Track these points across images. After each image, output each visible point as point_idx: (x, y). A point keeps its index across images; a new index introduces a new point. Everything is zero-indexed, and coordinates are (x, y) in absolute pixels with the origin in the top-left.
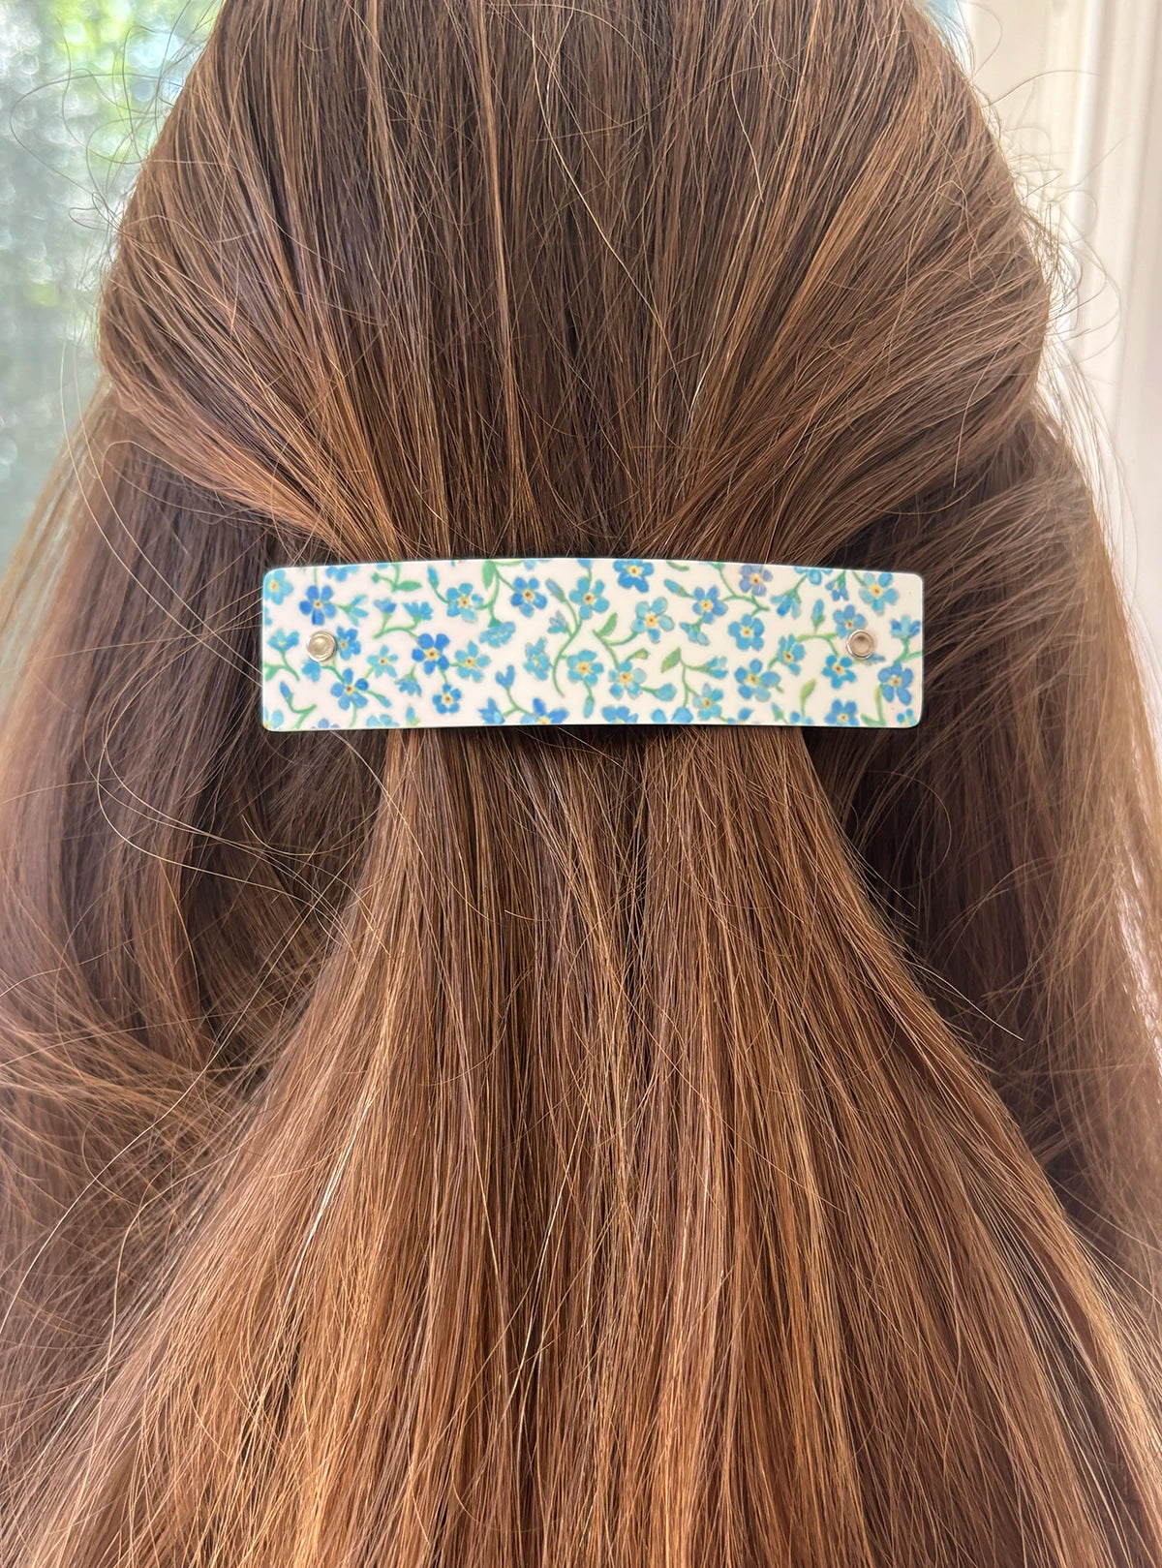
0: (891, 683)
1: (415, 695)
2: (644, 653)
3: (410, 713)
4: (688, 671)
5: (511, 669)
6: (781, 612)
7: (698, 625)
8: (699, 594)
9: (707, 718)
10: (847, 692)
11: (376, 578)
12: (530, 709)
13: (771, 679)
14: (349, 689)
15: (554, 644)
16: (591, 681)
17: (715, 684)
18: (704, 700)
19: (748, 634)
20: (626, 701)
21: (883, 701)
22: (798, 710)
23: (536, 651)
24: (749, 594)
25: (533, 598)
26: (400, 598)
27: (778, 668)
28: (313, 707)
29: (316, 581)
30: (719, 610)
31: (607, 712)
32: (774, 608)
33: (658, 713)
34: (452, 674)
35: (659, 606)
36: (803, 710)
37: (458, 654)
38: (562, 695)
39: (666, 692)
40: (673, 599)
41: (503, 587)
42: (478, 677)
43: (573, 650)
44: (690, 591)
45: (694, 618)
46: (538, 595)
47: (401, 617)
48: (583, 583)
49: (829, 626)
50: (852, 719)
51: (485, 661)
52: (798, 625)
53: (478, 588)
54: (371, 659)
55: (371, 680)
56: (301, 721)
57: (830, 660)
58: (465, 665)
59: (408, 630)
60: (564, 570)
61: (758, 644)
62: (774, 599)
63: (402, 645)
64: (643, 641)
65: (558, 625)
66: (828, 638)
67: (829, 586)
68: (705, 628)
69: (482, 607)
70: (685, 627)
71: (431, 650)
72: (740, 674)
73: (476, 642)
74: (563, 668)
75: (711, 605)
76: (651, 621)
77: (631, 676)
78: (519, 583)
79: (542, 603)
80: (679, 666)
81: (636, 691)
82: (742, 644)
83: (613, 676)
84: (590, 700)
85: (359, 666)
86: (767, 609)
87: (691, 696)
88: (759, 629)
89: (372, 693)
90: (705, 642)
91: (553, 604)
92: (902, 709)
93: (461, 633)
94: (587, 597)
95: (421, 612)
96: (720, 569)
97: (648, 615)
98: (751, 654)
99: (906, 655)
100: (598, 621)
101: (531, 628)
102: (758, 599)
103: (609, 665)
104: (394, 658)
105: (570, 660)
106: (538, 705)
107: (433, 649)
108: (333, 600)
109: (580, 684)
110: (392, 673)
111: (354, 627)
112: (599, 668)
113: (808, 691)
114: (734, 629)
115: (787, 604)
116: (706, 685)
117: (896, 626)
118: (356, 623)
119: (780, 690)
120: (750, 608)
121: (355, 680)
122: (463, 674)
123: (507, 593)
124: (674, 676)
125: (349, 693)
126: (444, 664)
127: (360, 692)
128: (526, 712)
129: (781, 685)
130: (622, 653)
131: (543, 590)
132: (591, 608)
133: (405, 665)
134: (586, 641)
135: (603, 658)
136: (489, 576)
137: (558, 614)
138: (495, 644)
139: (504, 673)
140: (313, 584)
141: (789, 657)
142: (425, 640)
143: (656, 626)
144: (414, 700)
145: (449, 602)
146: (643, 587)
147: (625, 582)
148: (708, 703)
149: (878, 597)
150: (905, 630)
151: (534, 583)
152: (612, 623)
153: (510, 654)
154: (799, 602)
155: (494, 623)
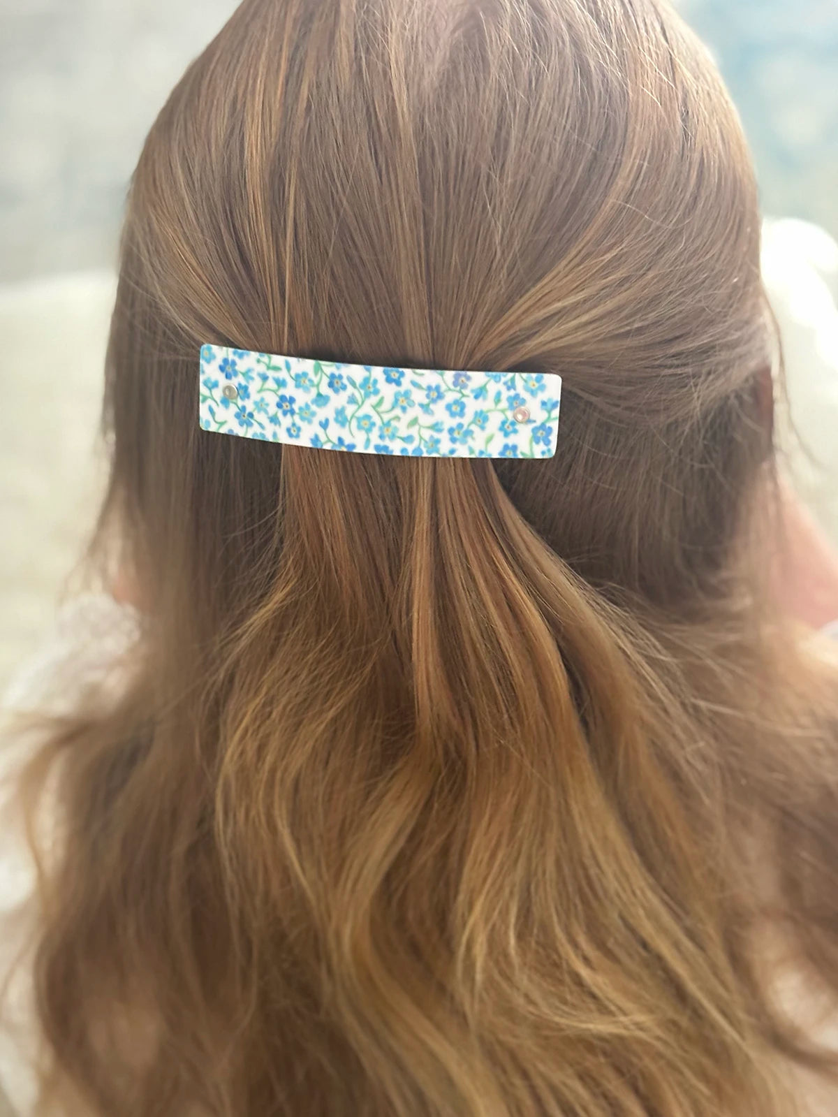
0: (539, 434)
1: (278, 426)
2: (398, 418)
3: (275, 435)
4: (422, 429)
5: (327, 420)
6: (476, 397)
7: (428, 405)
8: (429, 388)
9: (430, 454)
10: (511, 440)
11: (259, 361)
12: (336, 441)
13: (469, 433)
14: (244, 416)
15: (350, 410)
16: (368, 431)
17: (436, 435)
18: (430, 444)
19: (457, 409)
20: (387, 442)
21: (534, 444)
22: (483, 449)
23: (340, 413)
24: (458, 388)
25: (340, 384)
26: (270, 374)
27: (473, 427)
28: (225, 422)
29: (228, 355)
30: (440, 396)
31: (377, 447)
32: (472, 396)
33: (404, 450)
34: (297, 418)
35: (407, 394)
36: (486, 449)
37: (300, 409)
38: (353, 437)
39: (409, 439)
40: (414, 389)
41: (324, 377)
42: (310, 422)
43: (360, 413)
44: (424, 386)
45: (426, 401)
46: (342, 384)
47: (271, 384)
48: (366, 380)
49: (504, 404)
50: (515, 454)
51: (314, 414)
52: (486, 404)
53: (311, 375)
54: (256, 403)
55: (255, 414)
56: (219, 429)
57: (503, 423)
58: (304, 415)
59: (275, 392)
60: (356, 372)
61: (462, 414)
62: (472, 391)
63: (272, 400)
64: (398, 411)
65: (352, 400)
66: (503, 411)
67: (505, 383)
68: (432, 406)
69: (313, 385)
70: (422, 406)
71: (285, 403)
72: (451, 431)
73: (309, 403)
74: (354, 423)
75: (436, 394)
76: (402, 402)
77: (390, 429)
78: (332, 376)
79: (344, 388)
80: (417, 427)
81: (393, 437)
82: (453, 415)
83: (381, 429)
84: (368, 441)
85: (250, 407)
86: (468, 396)
87: (423, 442)
88: (463, 406)
89: (255, 421)
90: (432, 413)
91: (350, 389)
92: (545, 448)
93: (302, 398)
94: (368, 387)
95: (281, 383)
96: (442, 375)
97: (401, 399)
98: (458, 420)
99: (549, 419)
100: (374, 400)
101: (338, 400)
102: (463, 391)
103: (379, 423)
104: (267, 405)
105: (359, 419)
106: (341, 440)
107: (288, 404)
108: (237, 368)
109: (363, 432)
110: (266, 412)
111: (247, 385)
112: (373, 424)
113: (490, 440)
114: (448, 407)
115: (480, 393)
116: (432, 437)
117: (544, 404)
118: (248, 382)
119: (473, 439)
120: (458, 396)
121: (247, 412)
122: (302, 419)
123: (326, 381)
124: (414, 431)
125: (244, 418)
126: (292, 412)
127: (250, 419)
128: (334, 444)
129: (475, 435)
130: (386, 417)
131: (345, 381)
132: (370, 393)
133: (273, 409)
134: (367, 409)
135: (376, 419)
136: (318, 370)
137: (353, 395)
138: (318, 406)
139: (324, 421)
140: (226, 357)
141: (479, 421)
142: (283, 398)
143: (405, 404)
144: (277, 428)
145: (296, 381)
146: (398, 383)
147: (389, 380)
148: (432, 446)
149: (533, 388)
150: (549, 406)
151: (340, 377)
152: (381, 402)
153: (327, 412)
154: (487, 391)
155: (319, 395)
